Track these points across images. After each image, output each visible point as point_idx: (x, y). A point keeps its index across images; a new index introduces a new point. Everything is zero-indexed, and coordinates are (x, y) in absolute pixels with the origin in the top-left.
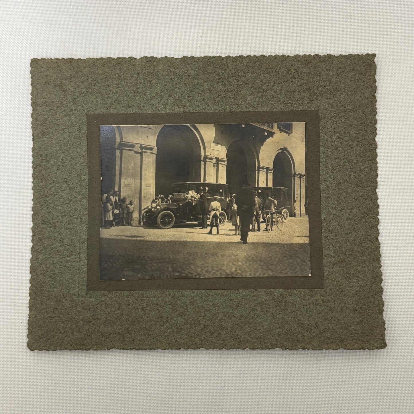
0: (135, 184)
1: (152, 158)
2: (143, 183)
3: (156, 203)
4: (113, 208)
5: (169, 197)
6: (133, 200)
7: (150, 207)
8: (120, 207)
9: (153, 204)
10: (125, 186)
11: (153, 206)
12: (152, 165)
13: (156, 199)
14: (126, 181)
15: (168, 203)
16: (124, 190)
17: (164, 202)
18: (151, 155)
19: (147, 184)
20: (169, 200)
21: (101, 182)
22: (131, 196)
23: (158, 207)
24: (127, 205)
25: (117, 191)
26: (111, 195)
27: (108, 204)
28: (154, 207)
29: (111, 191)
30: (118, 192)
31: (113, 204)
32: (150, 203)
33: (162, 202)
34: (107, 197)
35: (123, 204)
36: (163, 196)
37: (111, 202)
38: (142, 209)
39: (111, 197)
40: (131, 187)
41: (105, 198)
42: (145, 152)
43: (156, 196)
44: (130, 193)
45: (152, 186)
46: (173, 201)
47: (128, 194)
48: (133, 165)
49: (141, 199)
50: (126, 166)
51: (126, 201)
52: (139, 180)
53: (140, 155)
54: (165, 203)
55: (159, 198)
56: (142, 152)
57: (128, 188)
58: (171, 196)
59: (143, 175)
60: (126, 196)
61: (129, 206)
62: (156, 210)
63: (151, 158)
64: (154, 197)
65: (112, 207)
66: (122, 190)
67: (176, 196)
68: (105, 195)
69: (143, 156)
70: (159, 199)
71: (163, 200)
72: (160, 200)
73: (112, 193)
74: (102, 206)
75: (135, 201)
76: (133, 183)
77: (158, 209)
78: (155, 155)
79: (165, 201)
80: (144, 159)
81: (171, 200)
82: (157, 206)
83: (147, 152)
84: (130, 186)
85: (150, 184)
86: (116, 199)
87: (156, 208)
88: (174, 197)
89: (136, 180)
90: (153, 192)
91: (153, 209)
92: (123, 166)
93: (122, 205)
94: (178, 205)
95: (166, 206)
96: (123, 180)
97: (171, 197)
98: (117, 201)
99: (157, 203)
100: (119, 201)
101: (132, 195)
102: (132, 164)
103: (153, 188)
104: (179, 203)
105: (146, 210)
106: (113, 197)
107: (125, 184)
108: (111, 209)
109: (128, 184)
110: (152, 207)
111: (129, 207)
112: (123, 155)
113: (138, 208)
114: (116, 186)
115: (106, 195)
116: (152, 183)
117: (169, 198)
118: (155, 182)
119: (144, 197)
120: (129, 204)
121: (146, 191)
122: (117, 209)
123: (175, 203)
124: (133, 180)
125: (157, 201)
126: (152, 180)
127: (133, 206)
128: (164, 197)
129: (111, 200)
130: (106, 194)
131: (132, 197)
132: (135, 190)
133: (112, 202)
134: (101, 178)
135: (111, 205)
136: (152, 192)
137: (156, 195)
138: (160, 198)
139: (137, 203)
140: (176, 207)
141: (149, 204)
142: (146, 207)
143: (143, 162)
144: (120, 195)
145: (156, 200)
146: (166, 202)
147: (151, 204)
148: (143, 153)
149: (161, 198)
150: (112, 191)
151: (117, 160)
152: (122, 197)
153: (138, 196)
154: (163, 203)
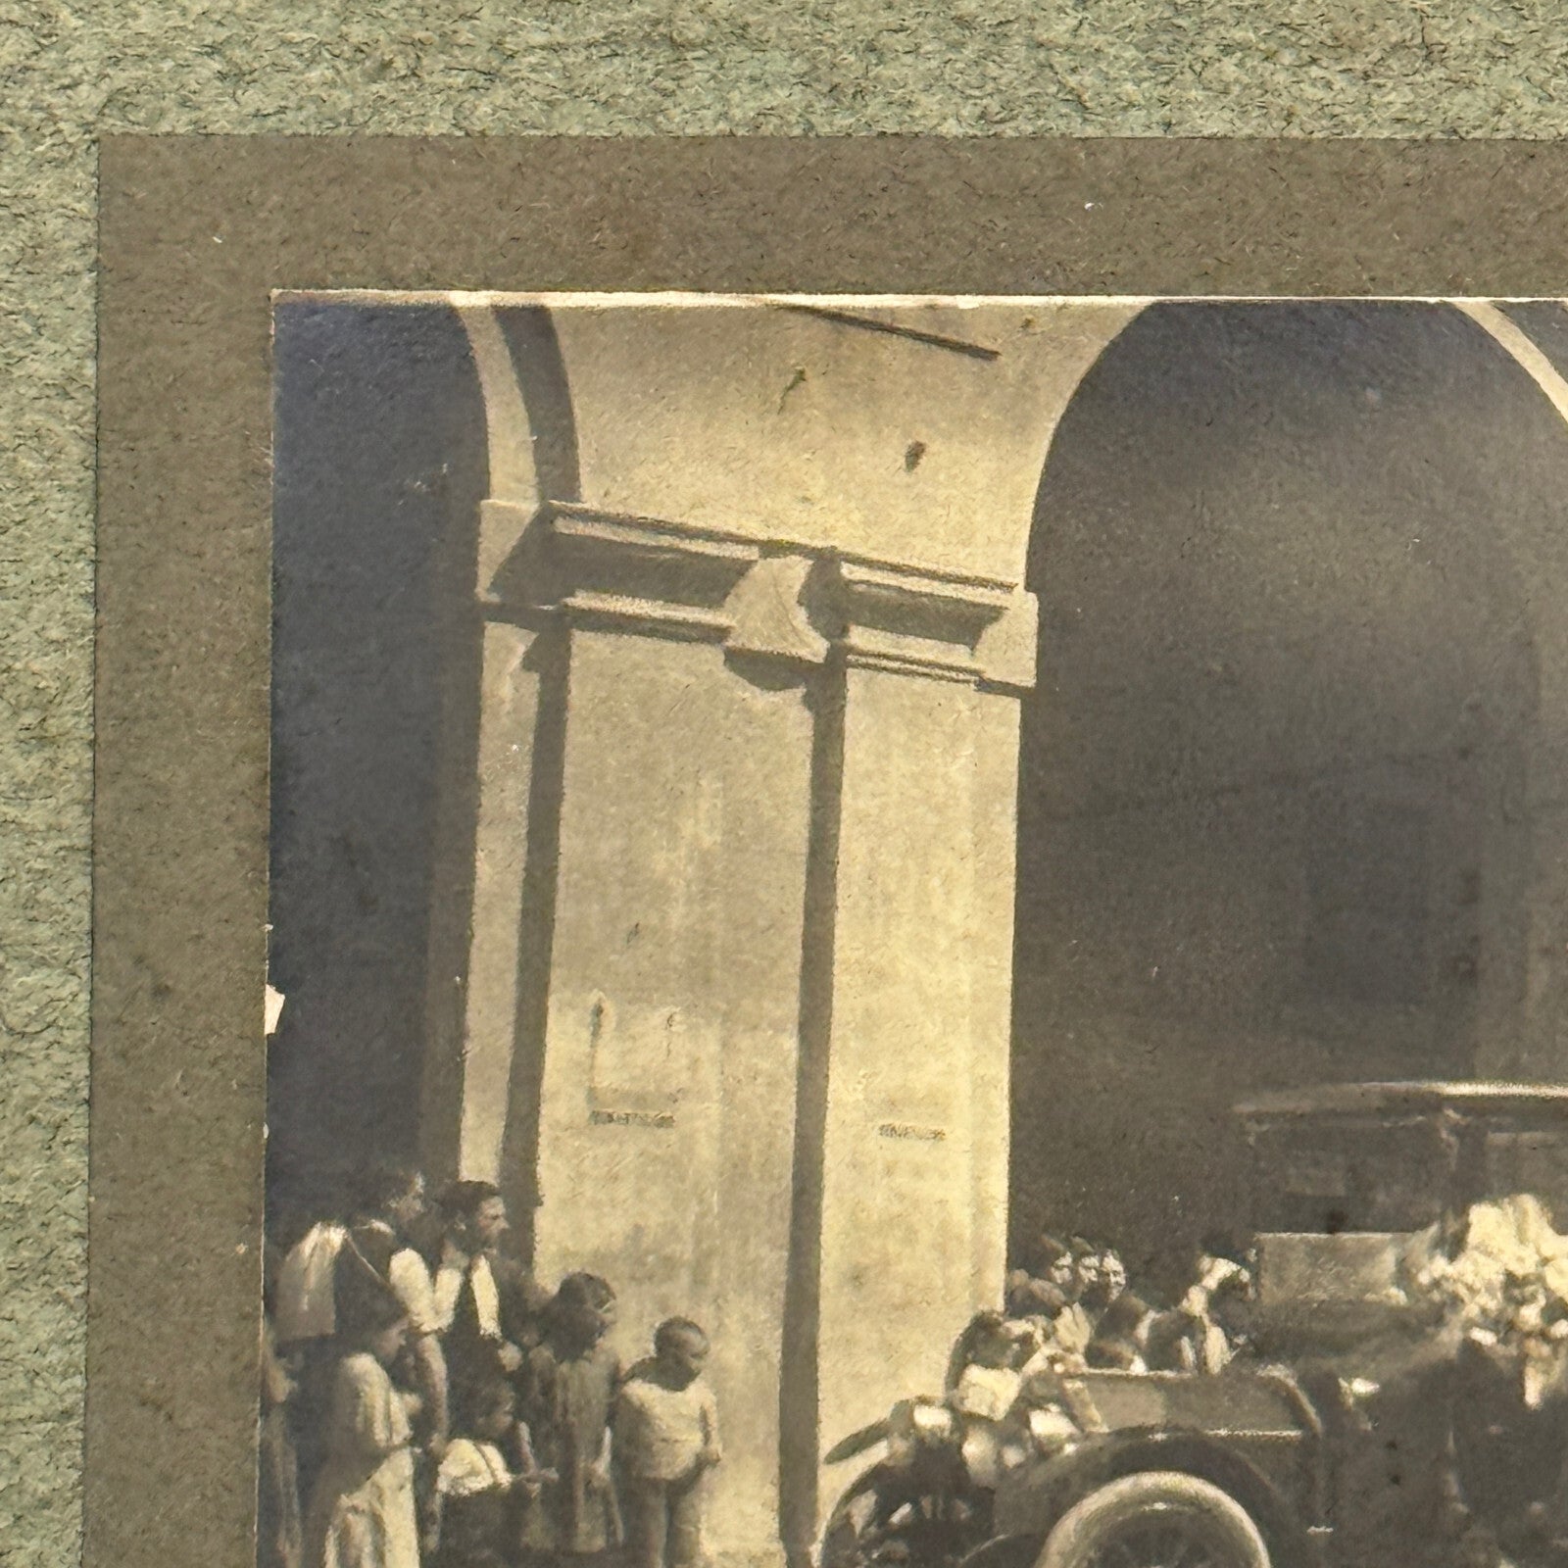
0: (728, 1097)
1: (967, 750)
2: (844, 1088)
3: (1017, 1365)
4: (422, 1425)
5: (1196, 1278)
6: (705, 1316)
7: (932, 1419)
8: (518, 1414)
9: (975, 1373)
10: (600, 1118)
11: (976, 1404)
12: (964, 836)
13: (1020, 1304)
14: (606, 1056)
15: (1174, 1361)
16: (581, 1176)
17: (1124, 1349)
18: (964, 697)
19: (892, 1104)
20: (1190, 1326)
21: (261, 1058)
22: (669, 1264)
23: (1047, 1423)
24: (616, 1380)
25: (480, 1192)
26: (404, 1240)
27: (364, 1365)
28: (985, 1422)
29: (403, 1187)
30: (495, 1207)
31: (422, 1366)
32: (940, 1358)
33: (1094, 1356)
34: (344, 1261)
35: (564, 1368)
36: (1112, 1263)
37: (394, 1338)
38: (829, 1438)
39: (406, 1265)
40: (672, 1136)
41: (312, 1280)
42: (875, 663)
43: (1012, 1264)
44: (654, 1220)
45: (959, 1133)
46: (1259, 1348)
47: (638, 1229)
48: (710, 839)
49: (814, 1302)
50: (607, 848)
51: (603, 1328)
52: (790, 1043)
53: (808, 701)
54: (1139, 1367)
55: (1058, 1295)
56: (837, 663)
57: (632, 1146)
58: (1223, 1268)
59: (841, 978)
60: (598, 1256)
61: (642, 1391)
62: (1013, 1456)
63: (956, 738)
64: (996, 1277)
65: (413, 1400)
66: (551, 1172)
67: (1297, 1269)
68: (314, 1236)
69: (856, 720)
70: (1054, 1313)
71: (1112, 1321)
72: (1075, 1327)
73: (411, 1204)
74: (282, 1387)
75: (733, 1323)
76: (709, 1075)
77: (1043, 1451)
78: (1013, 707)
79: (1143, 1331)
80: (857, 753)
81: (1230, 1332)
82: (1028, 1402)
83: (910, 668)
84: (665, 1122)
85: (937, 1102)
86: (466, 1301)
87: (1013, 1427)
88: (1272, 1293)
89: (745, 1042)
90: (981, 1211)
91: (976, 1449)
92: (569, 842)
93: (548, 1388)
94: (1326, 1392)
95: (1150, 1412)
96: (563, 1037)
97: (1228, 1286)
98: (488, 1322)
99: (1037, 1363)
100: (504, 1316)
101: (685, 1250)
102: (701, 826)
103: (979, 1150)
104: (1332, 1363)
105: (879, 1453)
106: (434, 1265)
107: (592, 1094)
108: (404, 1430)
109: (641, 1100)
110: (965, 1421)
111: (640, 1416)
112: (578, 694)
113: (766, 1428)
114: (469, 1119)
115: (336, 1236)
116: (963, 1085)
117: (1196, 1302)
118: (1000, 1071)
119: (857, 1278)
120: (641, 1371)
121: (878, 1201)
122: (479, 1437)
123: (1279, 1372)
124: (713, 1047)
125: (1026, 1340)
126: (962, 1054)
127: (697, 1394)
128: (1131, 1277)
129: (397, 1309)
130: (327, 1218)
131: (685, 1278)
132: (735, 1171)
133: (414, 1334)
134: (274, 1003)
135: (404, 1373)
136: (962, 1216)
137: (1026, 1254)
138: (1069, 1289)
139: (759, 1355)
140: (1299, 1420)
141: (926, 1375)
142: (881, 1413)
143: (852, 801)
144: (519, 1244)
145: (1018, 1327)
146: (1162, 1352)
147: (955, 1378)
148: (855, 683)
149: (1093, 1298)
150: (419, 1183)
151: (486, 766)
152: (547, 1278)
153: (773, 1260)
154: (1115, 1360)
